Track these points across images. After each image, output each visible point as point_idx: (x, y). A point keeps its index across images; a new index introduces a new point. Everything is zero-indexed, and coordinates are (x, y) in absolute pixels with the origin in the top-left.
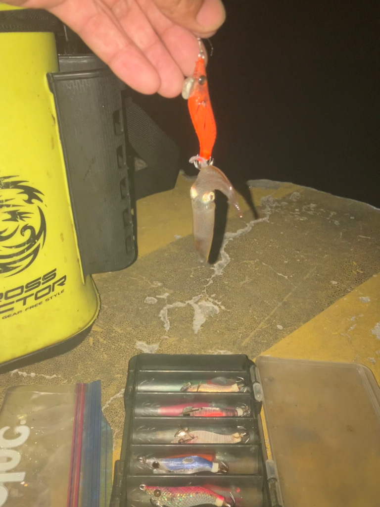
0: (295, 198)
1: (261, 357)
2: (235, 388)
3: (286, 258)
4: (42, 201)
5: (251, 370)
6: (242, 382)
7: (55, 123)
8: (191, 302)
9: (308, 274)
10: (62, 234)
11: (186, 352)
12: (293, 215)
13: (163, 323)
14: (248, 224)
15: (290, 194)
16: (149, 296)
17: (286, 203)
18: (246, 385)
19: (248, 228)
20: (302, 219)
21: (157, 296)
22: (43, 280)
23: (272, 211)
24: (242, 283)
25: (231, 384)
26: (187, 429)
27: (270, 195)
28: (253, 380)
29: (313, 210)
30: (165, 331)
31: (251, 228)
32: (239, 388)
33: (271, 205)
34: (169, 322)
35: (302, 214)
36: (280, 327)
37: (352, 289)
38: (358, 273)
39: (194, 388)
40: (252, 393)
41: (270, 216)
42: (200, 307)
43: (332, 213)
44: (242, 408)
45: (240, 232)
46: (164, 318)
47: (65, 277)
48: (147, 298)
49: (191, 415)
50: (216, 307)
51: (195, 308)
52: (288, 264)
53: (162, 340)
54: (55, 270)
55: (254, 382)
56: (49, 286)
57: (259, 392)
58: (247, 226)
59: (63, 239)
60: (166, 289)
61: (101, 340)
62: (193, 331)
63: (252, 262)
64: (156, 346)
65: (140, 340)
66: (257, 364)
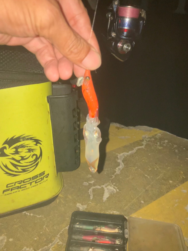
0: (159, 137)
1: (131, 217)
2: (116, 231)
3: (150, 167)
4: (41, 144)
5: (125, 223)
6: (120, 228)
7: (49, 114)
8: (104, 186)
9: (159, 177)
10: (48, 157)
11: (98, 211)
12: (156, 146)
13: (90, 196)
14: (134, 149)
15: (156, 135)
16: (85, 181)
17: (153, 139)
18: (121, 229)
19: (134, 151)
20: (160, 148)
21: (89, 182)
22: (39, 175)
23: (146, 143)
24: (128, 178)
25: (114, 228)
26: (93, 248)
27: (147, 135)
28: (125, 228)
29: (166, 143)
30: (90, 199)
31: (135, 151)
32: (118, 231)
33: (146, 140)
34: (92, 195)
35: (161, 145)
36: (142, 202)
37: (179, 186)
38: (183, 177)
39: (99, 229)
40: (123, 233)
41: (145, 145)
42: (108, 189)
43: (175, 146)
44: (119, 240)
45: (130, 152)
46: (91, 193)
47: (48, 174)
48: (84, 183)
49: (96, 242)
50: (115, 190)
51: (105, 189)
52: (150, 170)
53: (88, 204)
54: (45, 171)
55: (125, 229)
56: (42, 178)
57: (127, 234)
58: (134, 150)
59: (49, 159)
60: (93, 179)
61: (62, 201)
62: (103, 200)
63: (134, 168)
64: (85, 206)
65: (79, 203)
66: (128, 221)
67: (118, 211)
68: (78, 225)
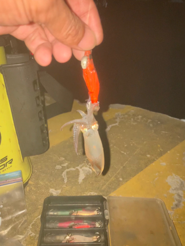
0: (132, 114)
1: (110, 197)
2: (95, 213)
3: (126, 143)
5: (104, 203)
6: (99, 210)
8: (78, 168)
9: (136, 152)
10: (10, 139)
11: (74, 194)
12: (130, 122)
13: (64, 179)
14: (108, 127)
15: (129, 112)
17: (127, 116)
18: (101, 211)
20: (134, 124)
21: (62, 165)
23: (120, 120)
25: (93, 210)
26: (70, 235)
27: (120, 112)
28: (105, 208)
29: (140, 119)
30: (64, 183)
32: (98, 213)
33: (120, 117)
34: (67, 178)
35: (134, 121)
36: (121, 179)
37: (157, 159)
38: (160, 150)
39: (75, 213)
40: (103, 215)
41: (119, 122)
42: (83, 170)
43: (149, 121)
44: (98, 223)
46: (65, 176)
48: (57, 166)
49: (73, 227)
50: (90, 170)
51: (80, 171)
52: (126, 147)
53: (63, 188)
55: (105, 210)
57: (107, 215)
59: (10, 142)
60: (66, 161)
61: (33, 188)
62: (78, 183)
64: (59, 191)
65: (52, 188)
66: (107, 200)
67: (96, 192)
68: (52, 211)
